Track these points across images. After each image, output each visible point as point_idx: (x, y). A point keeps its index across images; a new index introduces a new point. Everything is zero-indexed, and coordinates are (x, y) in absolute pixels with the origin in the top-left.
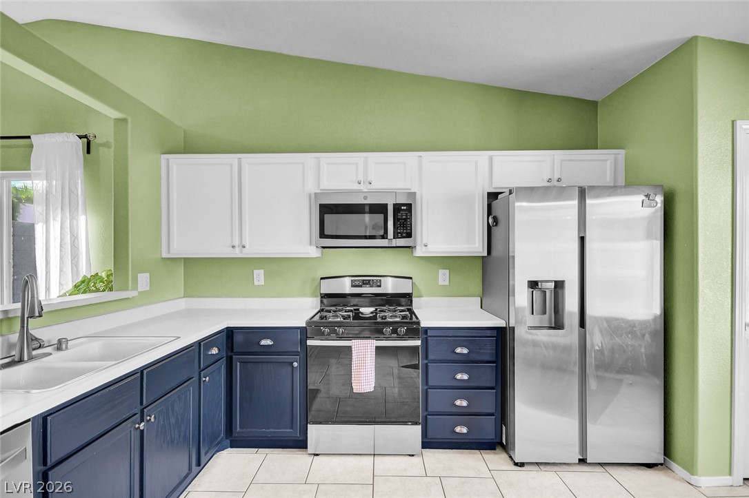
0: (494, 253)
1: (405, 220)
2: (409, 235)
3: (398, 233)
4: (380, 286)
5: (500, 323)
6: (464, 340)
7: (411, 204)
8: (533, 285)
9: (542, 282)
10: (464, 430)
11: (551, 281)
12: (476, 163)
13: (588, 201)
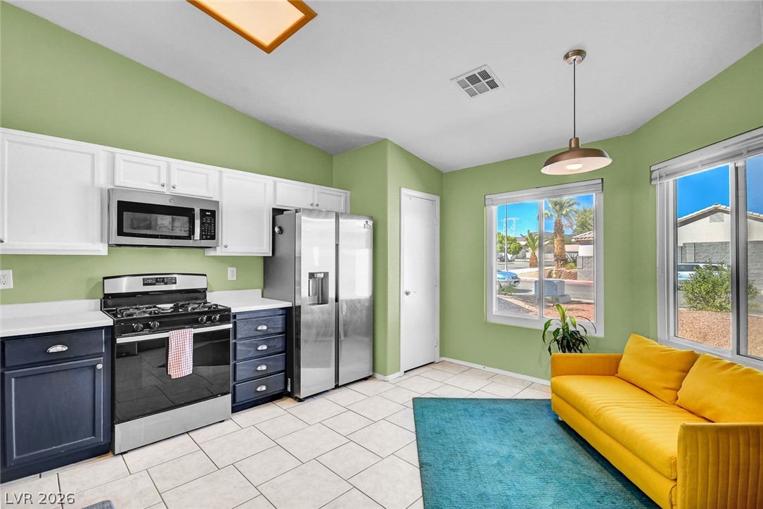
0: (277, 254)
1: (210, 224)
2: (213, 237)
3: (203, 235)
4: (175, 283)
5: (288, 304)
6: (264, 320)
7: (215, 211)
8: (312, 275)
9: (316, 273)
10: (264, 388)
11: (321, 273)
12: (265, 184)
13: (340, 220)
